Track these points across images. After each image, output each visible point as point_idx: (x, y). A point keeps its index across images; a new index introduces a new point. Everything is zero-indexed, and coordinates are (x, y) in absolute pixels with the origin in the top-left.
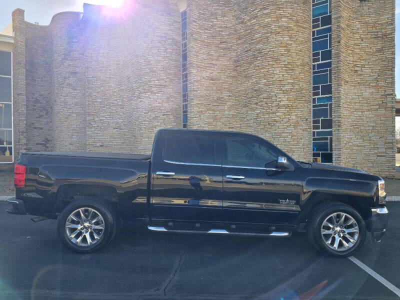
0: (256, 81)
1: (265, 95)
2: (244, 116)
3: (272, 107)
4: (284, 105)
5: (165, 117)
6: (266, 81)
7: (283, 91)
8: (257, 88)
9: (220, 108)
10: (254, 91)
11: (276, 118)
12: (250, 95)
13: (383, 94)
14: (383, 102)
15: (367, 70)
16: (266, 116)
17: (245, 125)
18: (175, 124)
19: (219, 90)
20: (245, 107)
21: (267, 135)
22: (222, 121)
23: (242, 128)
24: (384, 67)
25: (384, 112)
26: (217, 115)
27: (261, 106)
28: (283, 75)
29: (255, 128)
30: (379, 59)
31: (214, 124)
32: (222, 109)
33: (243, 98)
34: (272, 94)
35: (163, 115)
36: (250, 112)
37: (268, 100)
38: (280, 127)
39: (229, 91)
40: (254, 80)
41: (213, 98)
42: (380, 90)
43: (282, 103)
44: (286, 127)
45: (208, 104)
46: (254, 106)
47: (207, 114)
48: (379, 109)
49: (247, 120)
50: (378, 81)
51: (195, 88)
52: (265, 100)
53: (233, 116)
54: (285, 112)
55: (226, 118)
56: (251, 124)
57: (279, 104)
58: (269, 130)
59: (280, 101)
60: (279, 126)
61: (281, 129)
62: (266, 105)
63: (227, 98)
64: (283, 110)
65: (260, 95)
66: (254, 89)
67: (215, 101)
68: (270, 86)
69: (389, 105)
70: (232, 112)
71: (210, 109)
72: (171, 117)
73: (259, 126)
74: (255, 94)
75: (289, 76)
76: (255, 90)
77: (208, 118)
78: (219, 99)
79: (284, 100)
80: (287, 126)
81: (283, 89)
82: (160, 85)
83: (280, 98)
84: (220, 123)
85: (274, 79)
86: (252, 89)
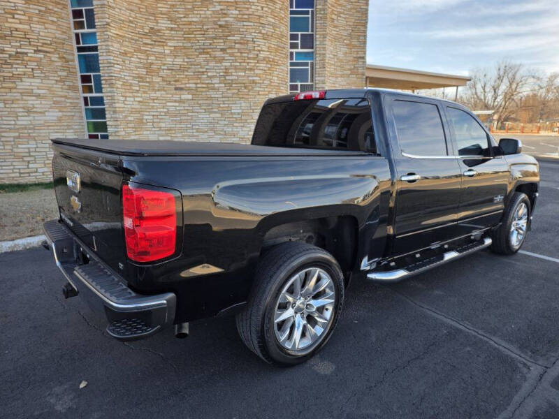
0: (221, 10)
1: (237, 38)
2: (201, 70)
3: (249, 58)
4: (264, 59)
6: (237, 12)
7: (263, 34)
8: (223, 23)
9: (157, 49)
10: (217, 27)
11: (255, 78)
12: (211, 34)
13: (355, 56)
14: (355, 67)
15: (342, 21)
16: (240, 74)
17: (204, 86)
19: (153, 14)
20: (204, 53)
21: (243, 104)
22: (161, 74)
23: (199, 90)
24: (358, 20)
25: (355, 79)
26: (152, 64)
27: (232, 55)
28: (262, 7)
29: (223, 92)
30: (354, 9)
31: (148, 80)
32: (161, 53)
33: (199, 37)
34: (249, 37)
36: (212, 64)
37: (243, 47)
38: (260, 93)
39: (171, 20)
40: (218, 8)
41: (143, 28)
42: (353, 50)
43: (262, 55)
44: (267, 93)
45: (136, 40)
46: (219, 54)
47: (134, 59)
48: (351, 76)
49: (208, 77)
50: (351, 38)
52: (237, 46)
53: (182, 69)
54: (266, 69)
55: (168, 69)
56: (216, 85)
57: (257, 55)
58: (245, 96)
59: (259, 51)
60: (259, 91)
61: (262, 97)
62: (239, 54)
63: (167, 32)
64: (262, 66)
65: (229, 36)
66: (219, 23)
68: (245, 23)
69: (360, 70)
70: (179, 61)
71: (139, 50)
72: (55, 57)
73: (230, 89)
74: (220, 32)
75: (270, 11)
76: (220, 26)
77: (137, 67)
78: (153, 31)
79: (263, 49)
80: (269, 91)
81: (263, 31)
83: (259, 46)
84: (159, 79)
85: (250, 11)
86: (215, 23)
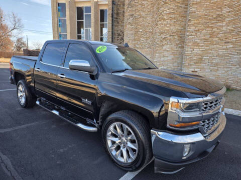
5: (171, 37)
9: (219, 24)
18: (179, 42)
31: (210, 40)
32: (220, 26)
35: (170, 36)
41: (212, 16)
45: (206, 23)
47: (204, 31)
51: (194, 10)
55: (223, 33)
63: (226, 15)
67: (214, 18)
71: (208, 27)
72: (176, 37)
77: (204, 35)
78: (218, 16)
82: (170, 13)
84: (216, 39)
